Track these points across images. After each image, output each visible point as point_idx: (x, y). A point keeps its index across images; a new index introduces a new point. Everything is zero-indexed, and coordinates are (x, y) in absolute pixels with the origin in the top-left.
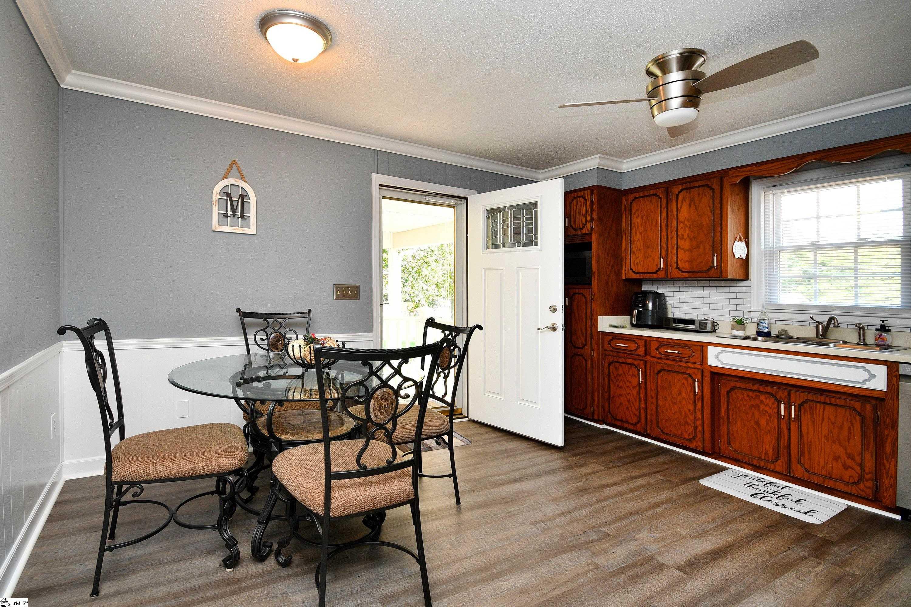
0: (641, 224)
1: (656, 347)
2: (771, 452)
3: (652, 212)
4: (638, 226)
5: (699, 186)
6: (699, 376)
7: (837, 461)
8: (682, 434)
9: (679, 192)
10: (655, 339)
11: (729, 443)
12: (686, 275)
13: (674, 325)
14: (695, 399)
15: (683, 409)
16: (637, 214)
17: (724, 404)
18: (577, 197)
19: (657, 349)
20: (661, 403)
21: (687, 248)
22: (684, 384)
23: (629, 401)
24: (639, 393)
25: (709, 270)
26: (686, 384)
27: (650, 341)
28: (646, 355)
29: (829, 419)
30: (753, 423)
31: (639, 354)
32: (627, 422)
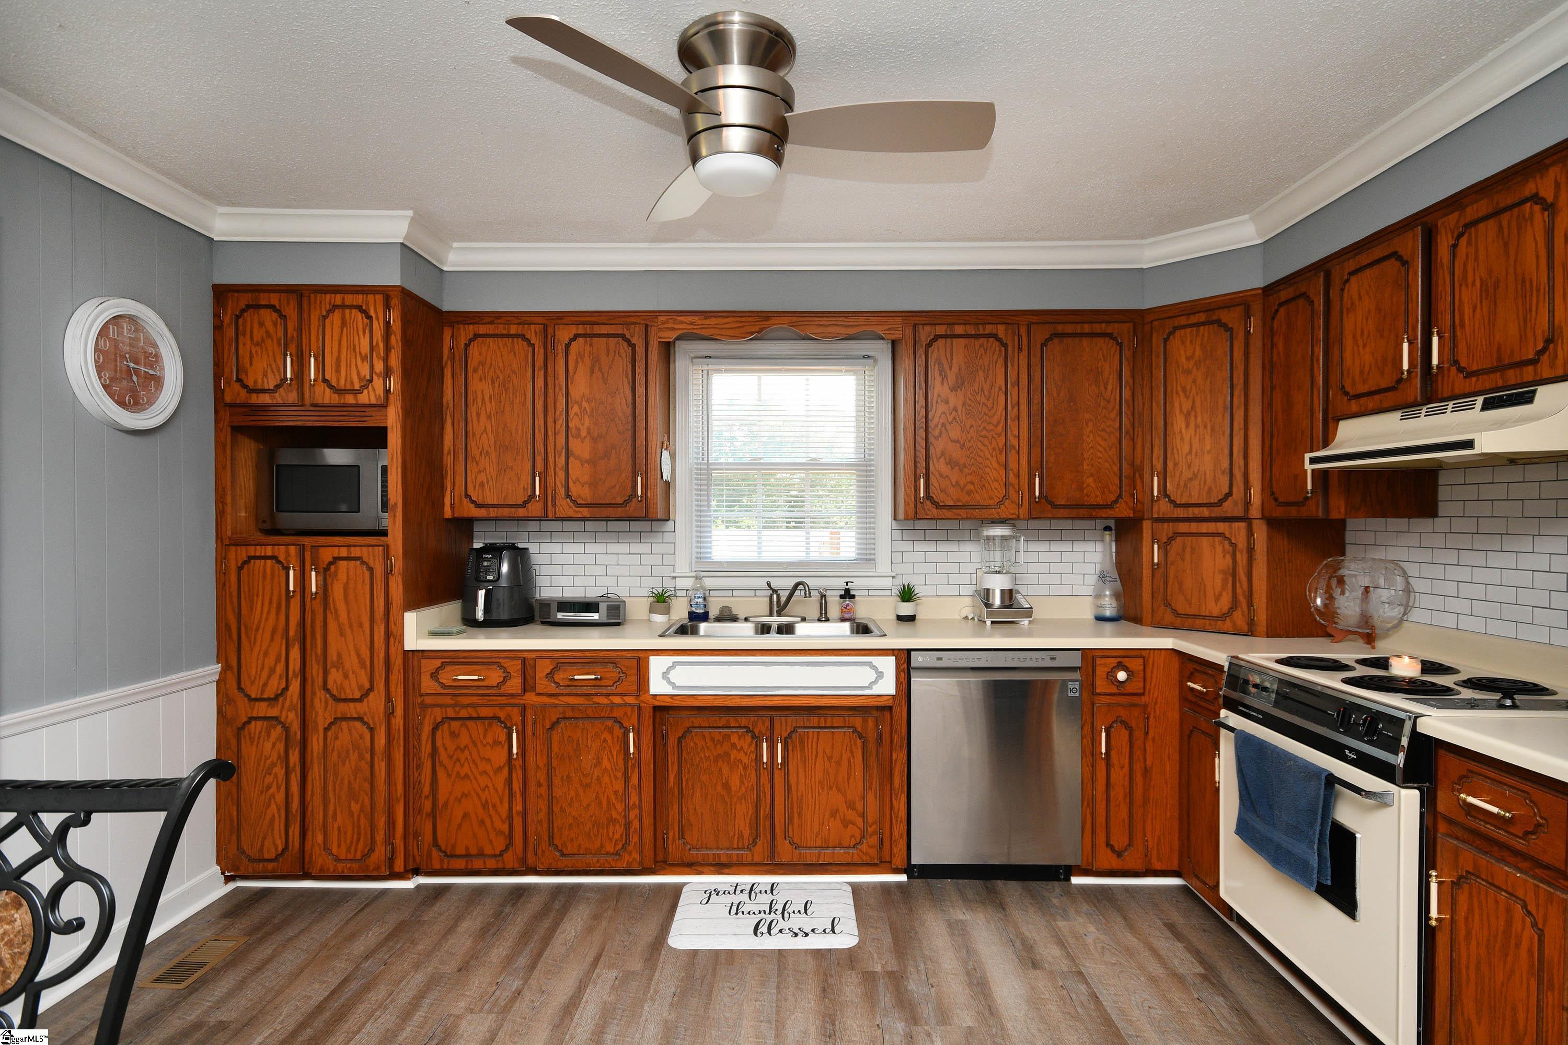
0: (490, 397)
1: (548, 671)
2: (746, 832)
3: (514, 372)
4: (483, 399)
5: (607, 335)
6: (635, 720)
7: (835, 818)
8: (602, 846)
9: (571, 340)
10: (545, 654)
11: (682, 836)
12: (585, 512)
13: (560, 616)
14: (626, 768)
15: (604, 793)
16: (480, 372)
17: (673, 764)
18: (343, 307)
19: (550, 675)
20: (558, 792)
21: (586, 455)
22: (605, 741)
23: (485, 806)
24: (509, 782)
25: (626, 503)
26: (610, 741)
27: (535, 659)
28: (525, 690)
29: (824, 752)
30: (719, 788)
31: (509, 692)
32: (481, 854)
